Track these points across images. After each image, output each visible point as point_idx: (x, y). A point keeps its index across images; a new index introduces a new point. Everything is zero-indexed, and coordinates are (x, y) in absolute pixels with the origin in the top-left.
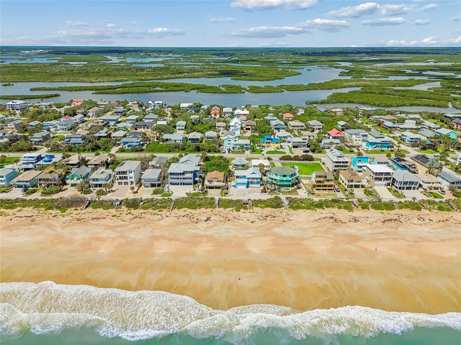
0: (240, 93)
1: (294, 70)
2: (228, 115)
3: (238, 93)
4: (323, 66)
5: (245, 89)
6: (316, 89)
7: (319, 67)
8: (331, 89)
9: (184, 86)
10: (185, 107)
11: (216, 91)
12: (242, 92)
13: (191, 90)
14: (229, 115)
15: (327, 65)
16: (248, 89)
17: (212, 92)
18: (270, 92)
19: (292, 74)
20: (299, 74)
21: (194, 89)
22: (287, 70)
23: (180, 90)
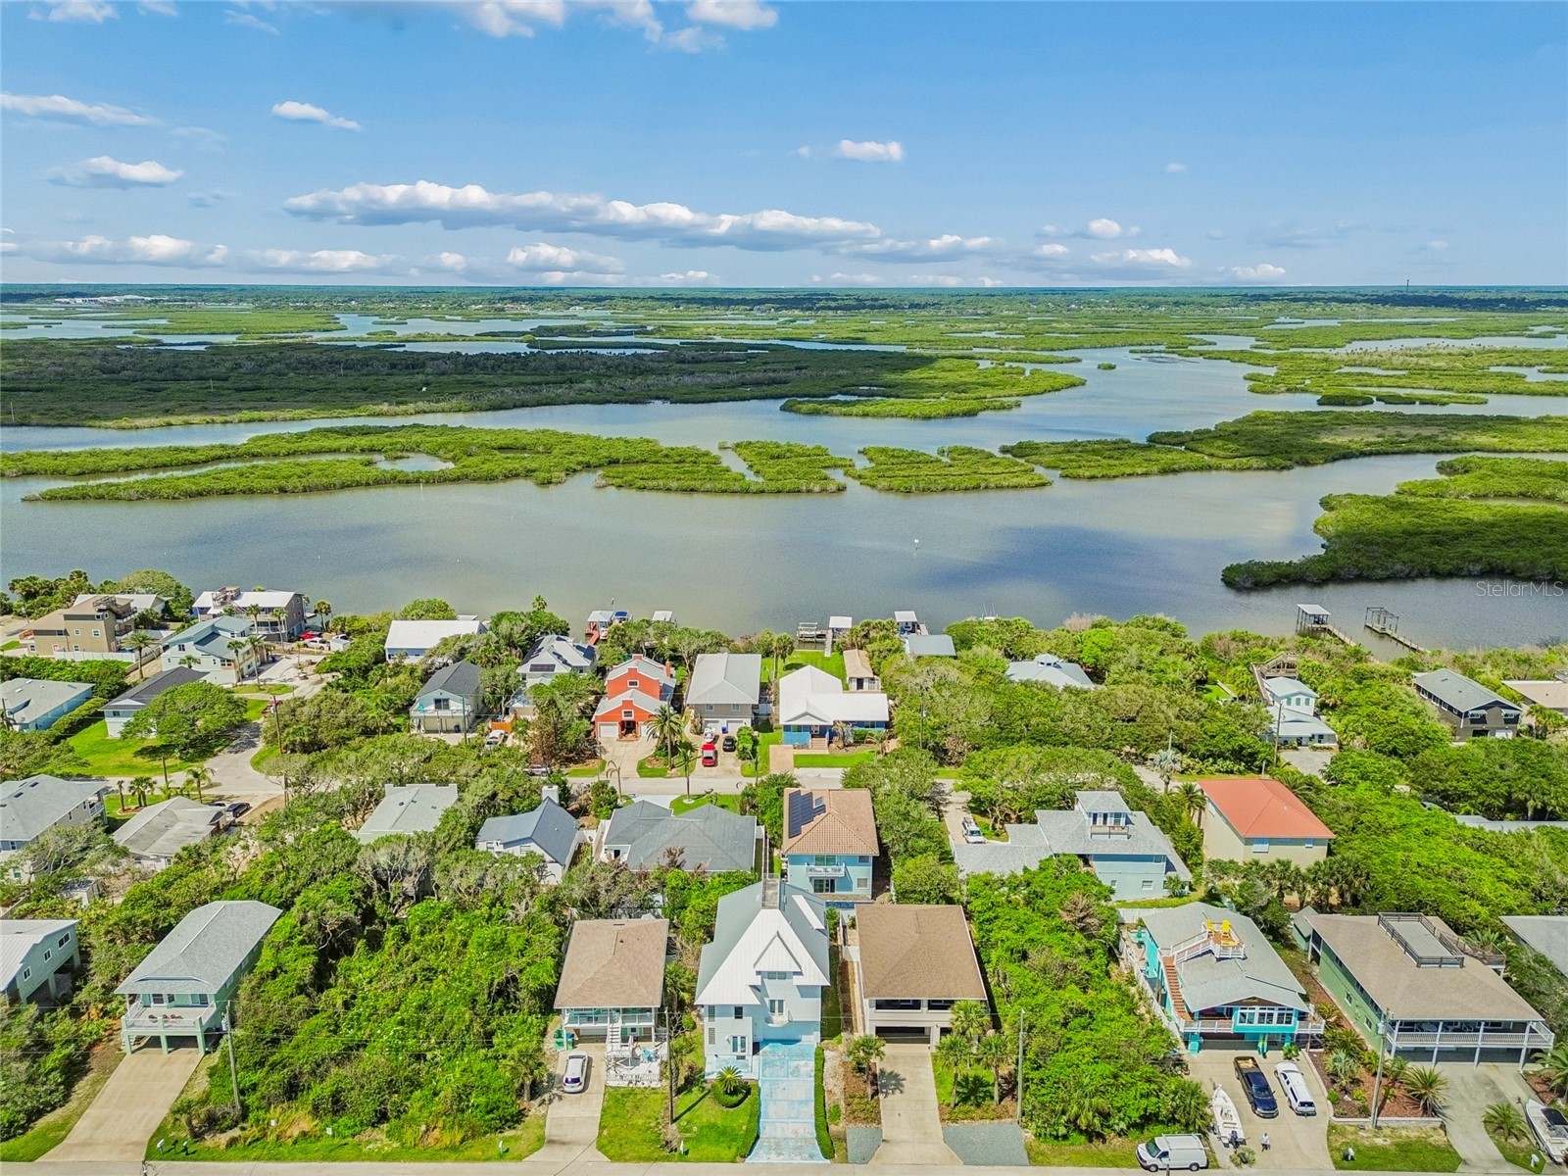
0: (823, 490)
1: (1045, 368)
2: (723, 722)
3: (809, 491)
4: (1152, 352)
5: (847, 467)
6: (1210, 468)
7: (1138, 356)
8: (1283, 468)
9: (548, 451)
10: (417, 652)
11: (697, 484)
12: (832, 487)
13: (575, 471)
14: (733, 732)
15: (1162, 348)
16: (862, 464)
17: (674, 484)
18: (976, 488)
19: (1044, 385)
20: (1073, 385)
21: (588, 466)
22: (1014, 365)
23: (517, 476)
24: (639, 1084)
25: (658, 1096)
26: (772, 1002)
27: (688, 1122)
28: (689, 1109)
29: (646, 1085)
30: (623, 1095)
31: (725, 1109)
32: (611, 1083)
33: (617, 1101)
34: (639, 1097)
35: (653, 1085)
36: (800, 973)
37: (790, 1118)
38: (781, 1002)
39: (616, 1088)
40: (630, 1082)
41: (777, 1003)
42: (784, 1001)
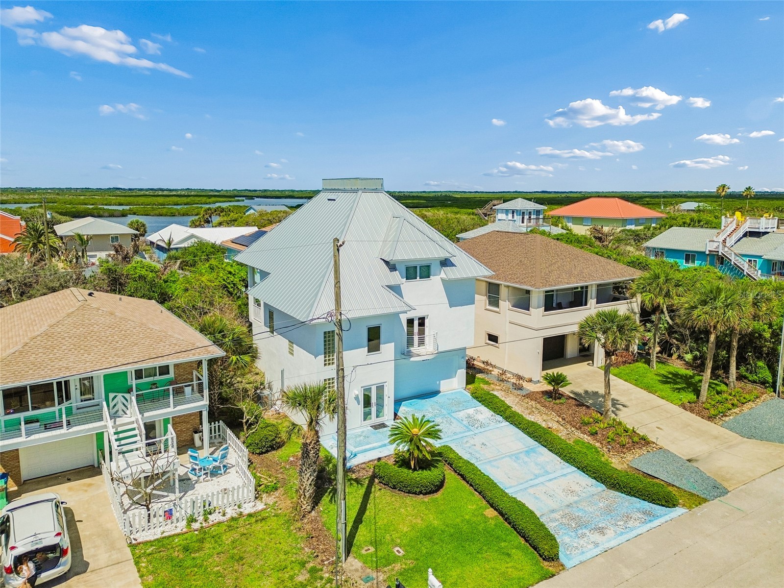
24: (215, 518)
25: (273, 523)
26: (410, 322)
27: (376, 543)
28: (358, 521)
29: (231, 512)
30: (186, 549)
31: (427, 499)
32: (142, 537)
33: (179, 565)
34: (227, 539)
35: (248, 509)
36: (446, 263)
37: (537, 477)
38: (422, 323)
39: (162, 543)
40: (192, 520)
41: (416, 323)
42: (426, 318)
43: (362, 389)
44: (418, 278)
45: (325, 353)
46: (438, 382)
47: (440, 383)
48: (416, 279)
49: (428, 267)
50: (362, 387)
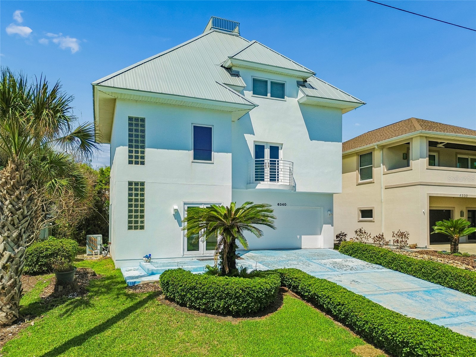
26: (259, 149)
36: (304, 84)
41: (267, 152)
42: (280, 148)
43: (186, 207)
44: (269, 95)
45: (130, 146)
46: (298, 237)
47: (301, 238)
48: (267, 96)
49: (282, 85)
50: (185, 204)
